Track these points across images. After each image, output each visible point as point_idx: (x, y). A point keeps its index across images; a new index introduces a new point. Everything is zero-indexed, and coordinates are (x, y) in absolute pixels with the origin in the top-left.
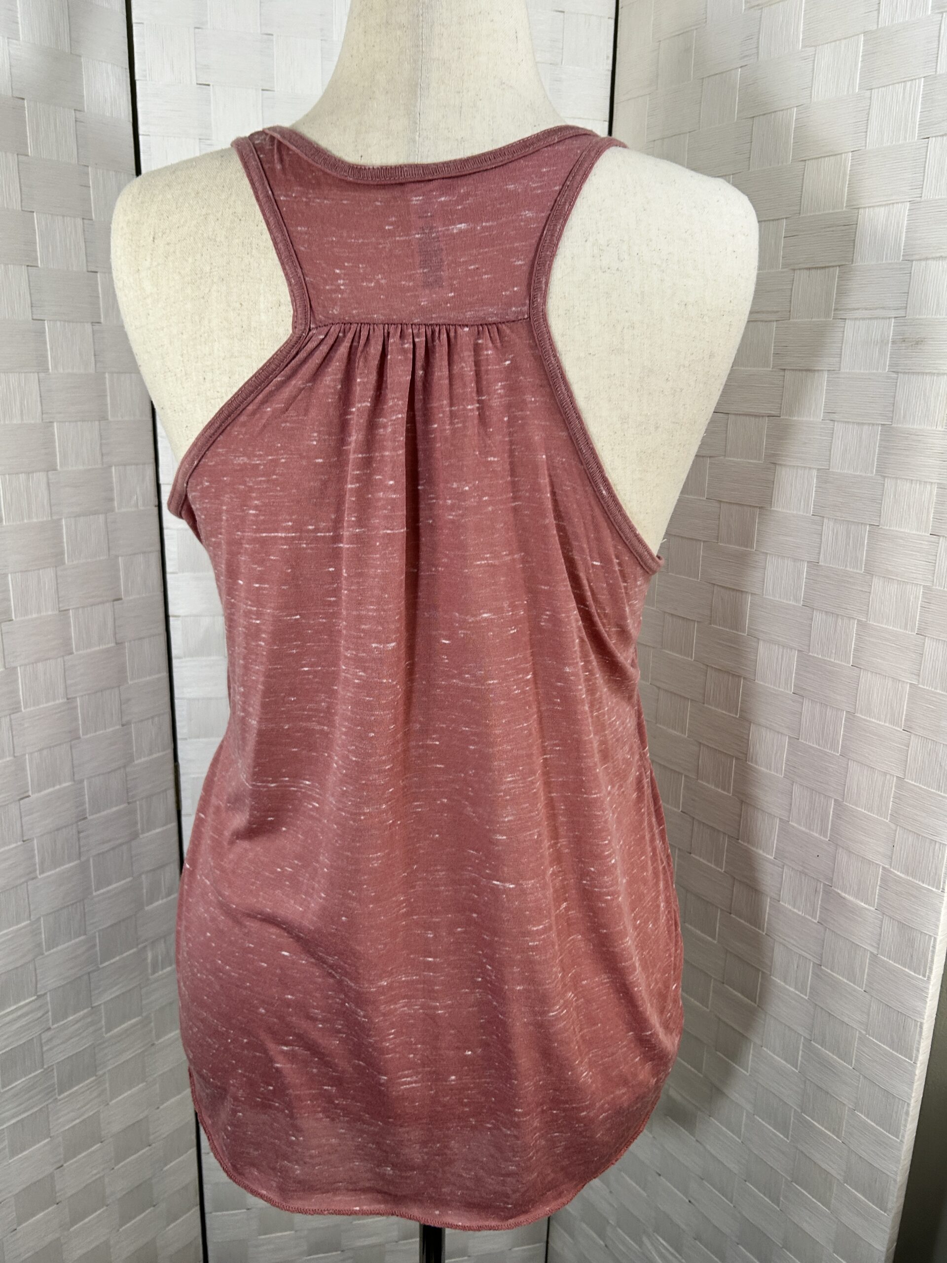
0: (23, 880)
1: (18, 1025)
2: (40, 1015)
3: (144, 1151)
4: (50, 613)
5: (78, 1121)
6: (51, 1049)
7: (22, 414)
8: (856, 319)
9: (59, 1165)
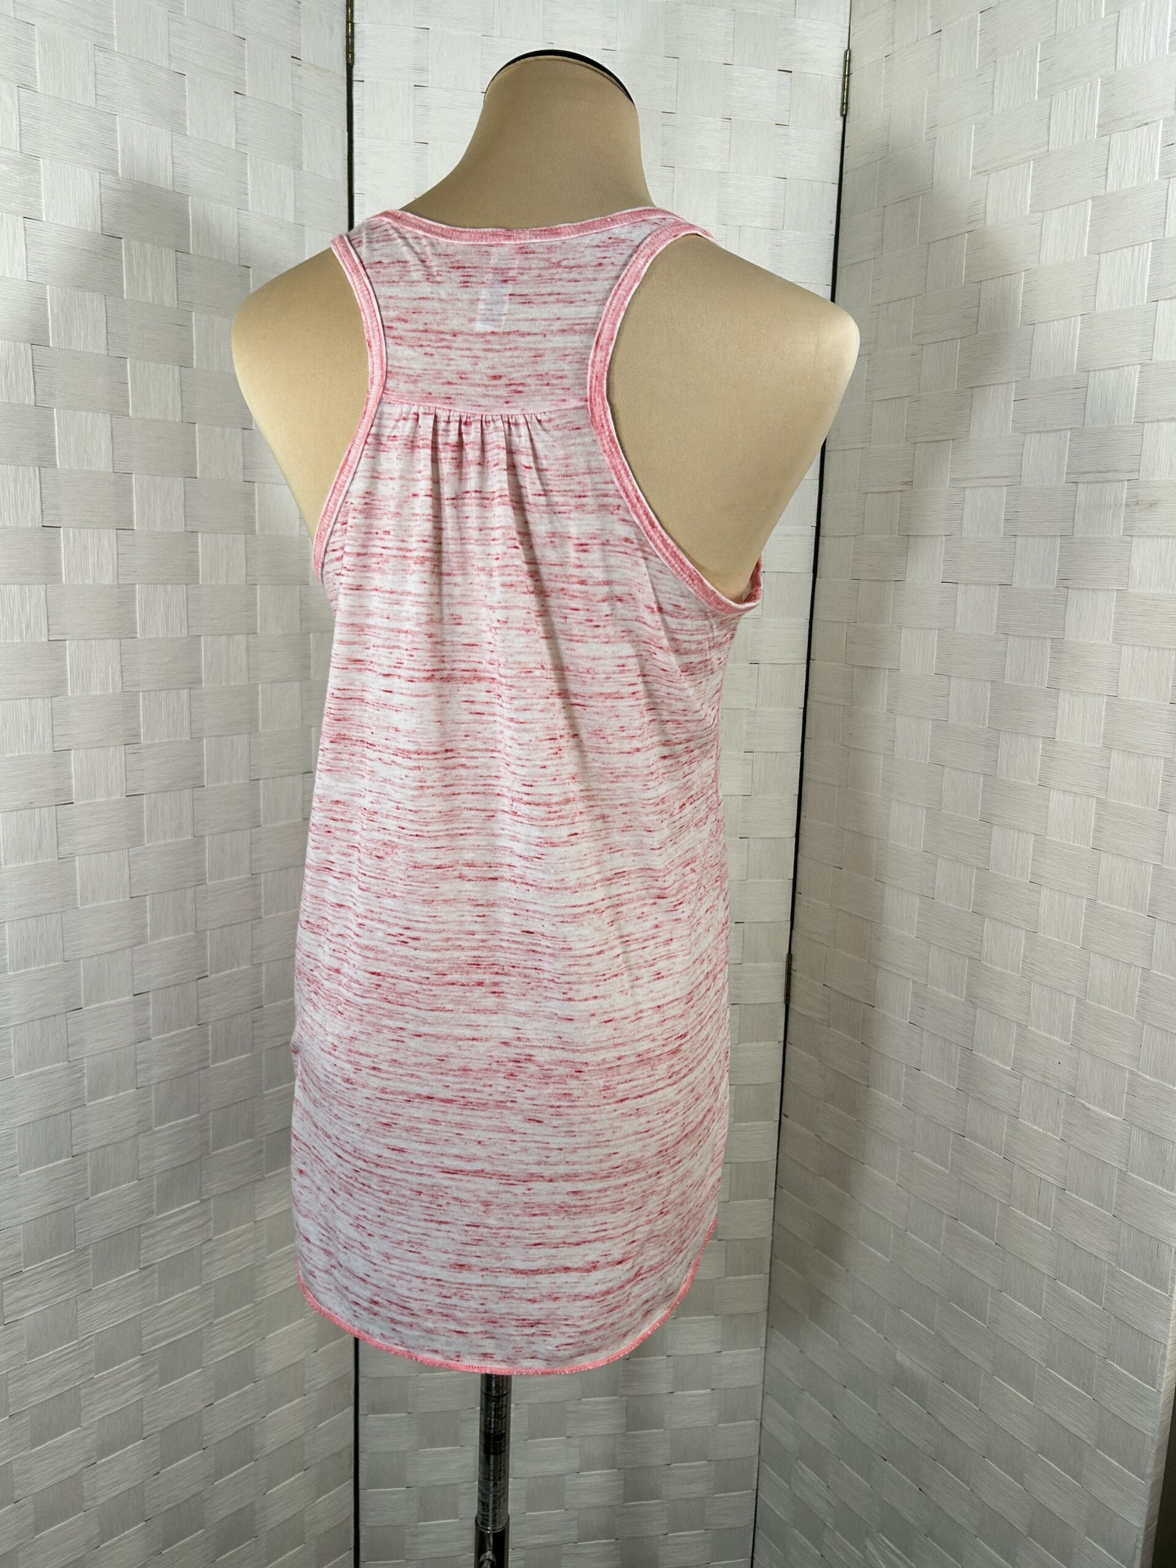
0: (195, 1068)
1: (180, 1230)
2: (202, 1222)
3: (298, 1400)
4: (241, 782)
5: (232, 1353)
6: (209, 1264)
7: (227, 576)
8: (1088, 483)
9: (209, 1403)
